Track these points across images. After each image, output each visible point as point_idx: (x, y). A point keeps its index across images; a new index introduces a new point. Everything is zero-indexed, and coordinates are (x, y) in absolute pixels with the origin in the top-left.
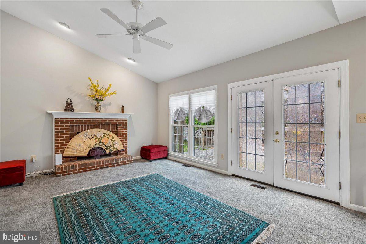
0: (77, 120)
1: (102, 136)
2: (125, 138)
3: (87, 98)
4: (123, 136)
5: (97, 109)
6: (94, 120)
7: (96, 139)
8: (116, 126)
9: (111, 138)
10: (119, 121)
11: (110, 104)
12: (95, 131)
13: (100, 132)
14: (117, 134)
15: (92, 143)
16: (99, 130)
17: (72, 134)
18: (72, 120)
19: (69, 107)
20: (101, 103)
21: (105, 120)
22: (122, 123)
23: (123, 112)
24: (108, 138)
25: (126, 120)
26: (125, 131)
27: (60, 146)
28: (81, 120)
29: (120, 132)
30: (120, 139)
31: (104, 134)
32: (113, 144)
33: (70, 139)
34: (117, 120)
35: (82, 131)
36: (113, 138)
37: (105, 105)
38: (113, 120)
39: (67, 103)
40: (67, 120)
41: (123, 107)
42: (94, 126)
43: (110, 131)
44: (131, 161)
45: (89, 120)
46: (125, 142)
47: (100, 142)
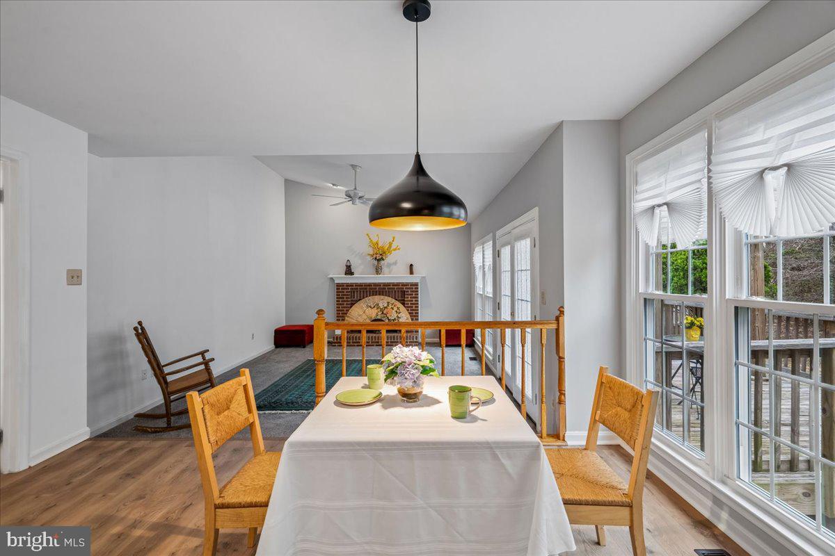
0: (357, 285)
1: (386, 305)
2: (416, 310)
3: (369, 258)
4: (412, 307)
5: (378, 270)
6: (376, 285)
7: (378, 308)
8: (403, 293)
9: (395, 309)
10: (406, 285)
11: (395, 263)
12: (377, 299)
13: (383, 301)
14: (403, 304)
15: (373, 313)
16: (382, 297)
17: (354, 301)
18: (351, 285)
19: (349, 271)
20: (382, 262)
21: (388, 284)
22: (410, 288)
23: (411, 273)
24: (393, 308)
25: (416, 285)
26: (415, 301)
27: (341, 314)
28: (361, 285)
29: (408, 301)
30: (408, 310)
31: (388, 303)
32: (398, 317)
33: (351, 307)
34: (404, 285)
35: (364, 298)
36: (398, 308)
37: (389, 265)
38: (398, 284)
39: (347, 266)
40: (348, 285)
41: (411, 265)
42: (376, 292)
43: (396, 300)
44: (416, 342)
45: (370, 285)
46: (415, 316)
47: (383, 313)
